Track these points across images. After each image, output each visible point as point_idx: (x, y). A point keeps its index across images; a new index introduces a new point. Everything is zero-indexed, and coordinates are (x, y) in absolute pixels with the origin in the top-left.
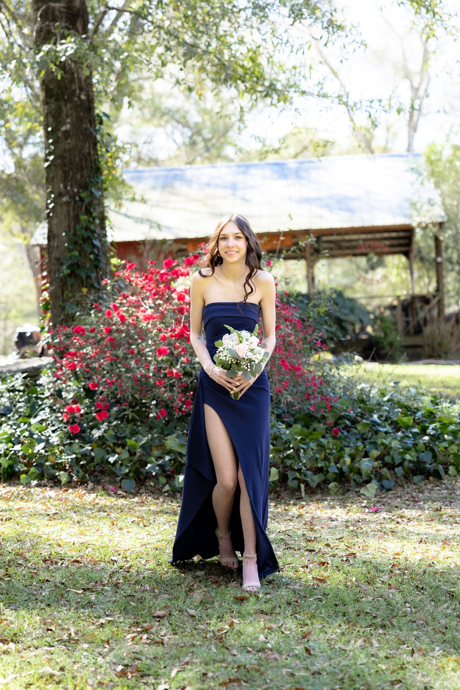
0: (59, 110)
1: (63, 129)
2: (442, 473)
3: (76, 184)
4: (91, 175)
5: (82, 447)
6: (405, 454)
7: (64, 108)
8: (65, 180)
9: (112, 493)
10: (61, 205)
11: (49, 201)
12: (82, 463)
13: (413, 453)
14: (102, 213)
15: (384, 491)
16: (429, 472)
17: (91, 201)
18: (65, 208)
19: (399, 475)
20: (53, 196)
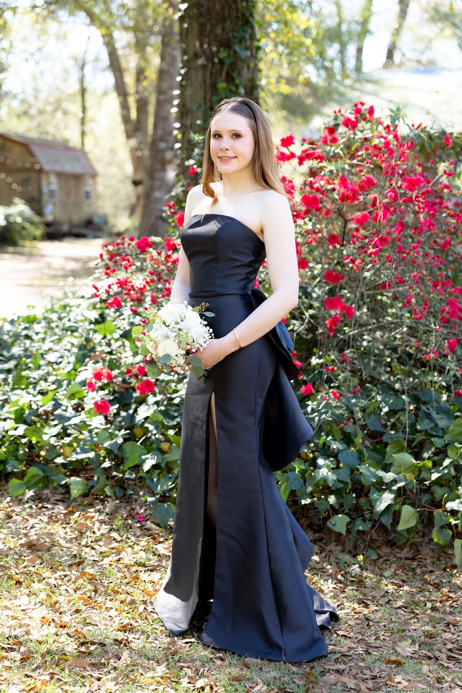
3: (215, 40)
8: (201, 36)
9: (136, 526)
10: (195, 69)
11: (181, 65)
17: (235, 63)
18: (201, 73)
20: (186, 58)
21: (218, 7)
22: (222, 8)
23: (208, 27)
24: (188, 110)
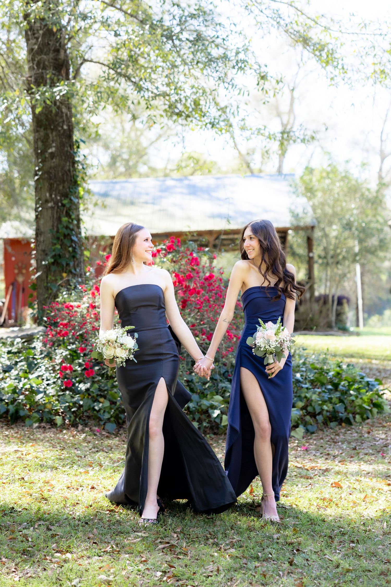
0: (47, 136)
1: (50, 151)
2: (352, 420)
3: (59, 193)
4: (71, 187)
5: (72, 397)
6: (324, 405)
7: (50, 135)
8: (50, 190)
9: (98, 434)
10: (47, 209)
11: (38, 206)
12: (73, 410)
13: (329, 405)
14: (78, 216)
15: (309, 434)
16: (341, 419)
17: (70, 207)
18: (50, 211)
19: (320, 421)
20: (41, 202)
21: (60, 174)
22: (63, 175)
23: (55, 185)
24: (42, 232)
